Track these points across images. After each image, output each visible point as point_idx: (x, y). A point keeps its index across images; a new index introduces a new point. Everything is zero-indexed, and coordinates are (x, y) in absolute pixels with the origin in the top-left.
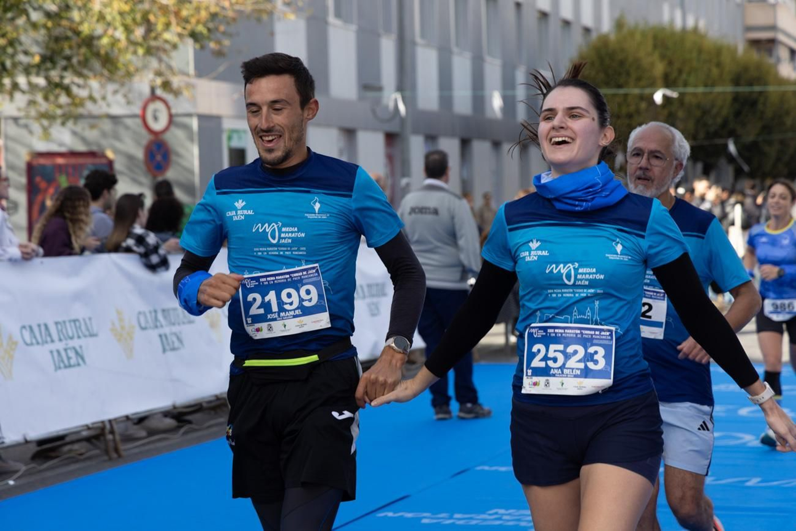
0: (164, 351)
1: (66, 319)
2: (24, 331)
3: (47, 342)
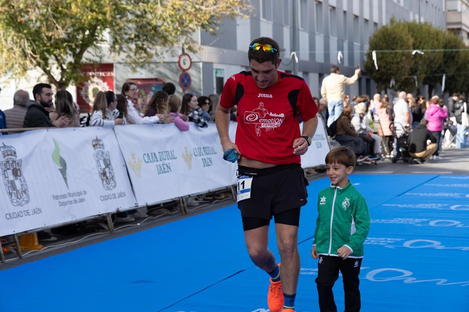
0: (204, 166)
1: (163, 151)
2: (145, 156)
3: (155, 161)
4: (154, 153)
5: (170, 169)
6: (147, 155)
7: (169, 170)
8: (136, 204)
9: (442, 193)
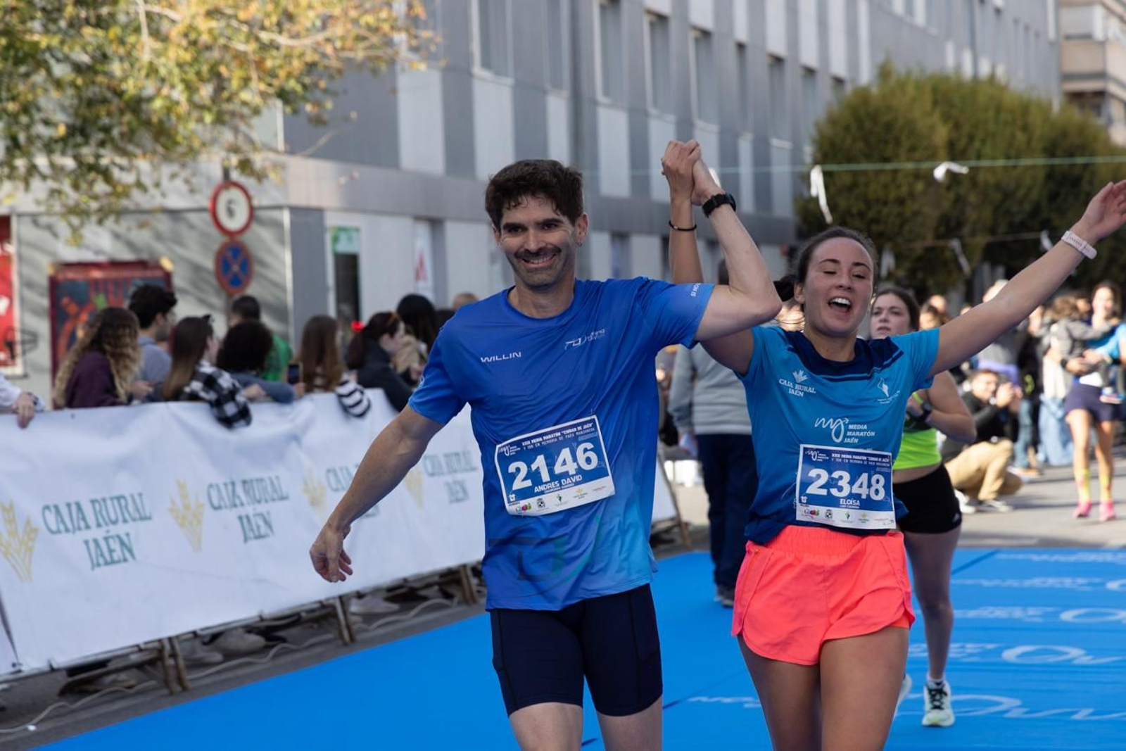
0: (246, 539)
1: (107, 496)
2: (47, 512)
3: (79, 529)
4: (78, 505)
5: (130, 551)
6: (53, 510)
7: (128, 555)
8: (14, 665)
9: (991, 609)
